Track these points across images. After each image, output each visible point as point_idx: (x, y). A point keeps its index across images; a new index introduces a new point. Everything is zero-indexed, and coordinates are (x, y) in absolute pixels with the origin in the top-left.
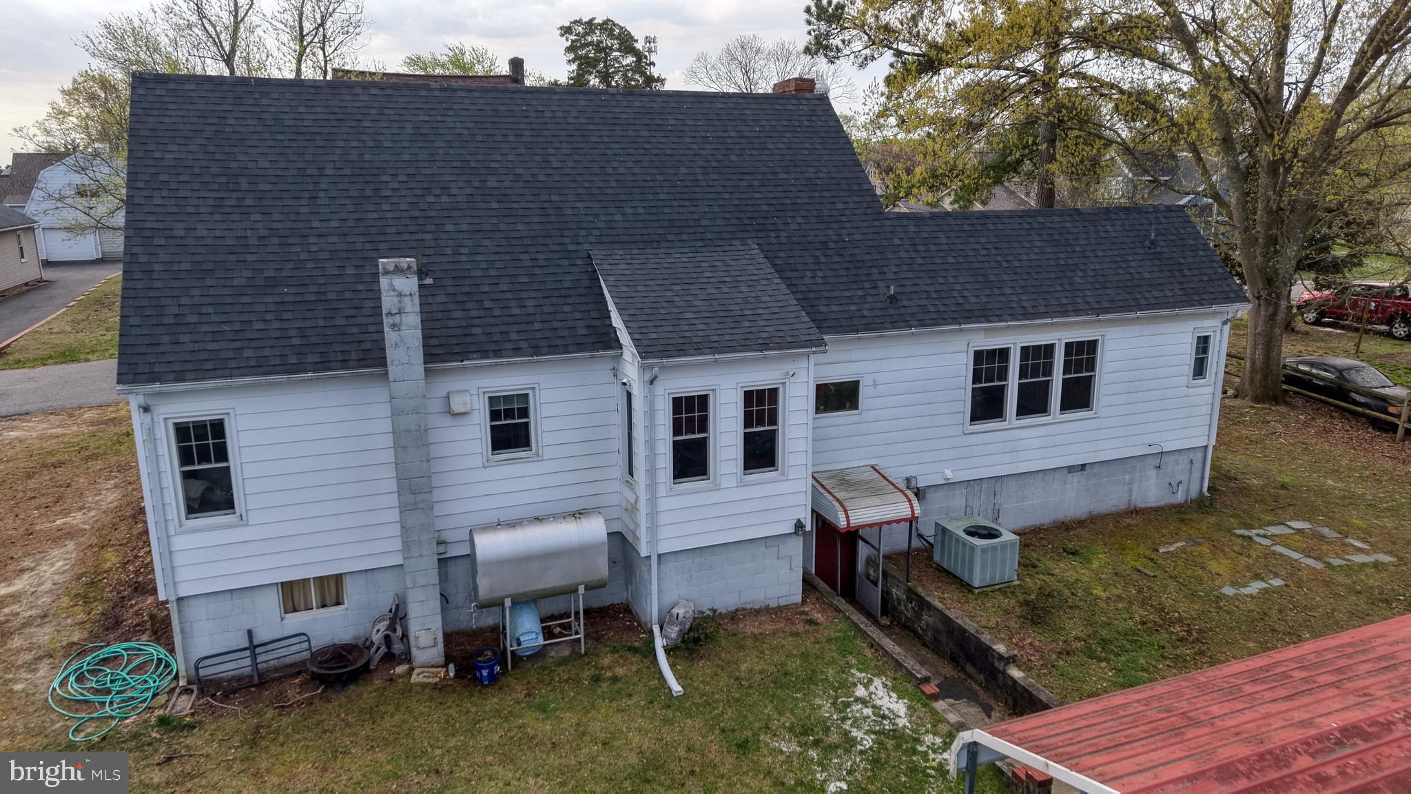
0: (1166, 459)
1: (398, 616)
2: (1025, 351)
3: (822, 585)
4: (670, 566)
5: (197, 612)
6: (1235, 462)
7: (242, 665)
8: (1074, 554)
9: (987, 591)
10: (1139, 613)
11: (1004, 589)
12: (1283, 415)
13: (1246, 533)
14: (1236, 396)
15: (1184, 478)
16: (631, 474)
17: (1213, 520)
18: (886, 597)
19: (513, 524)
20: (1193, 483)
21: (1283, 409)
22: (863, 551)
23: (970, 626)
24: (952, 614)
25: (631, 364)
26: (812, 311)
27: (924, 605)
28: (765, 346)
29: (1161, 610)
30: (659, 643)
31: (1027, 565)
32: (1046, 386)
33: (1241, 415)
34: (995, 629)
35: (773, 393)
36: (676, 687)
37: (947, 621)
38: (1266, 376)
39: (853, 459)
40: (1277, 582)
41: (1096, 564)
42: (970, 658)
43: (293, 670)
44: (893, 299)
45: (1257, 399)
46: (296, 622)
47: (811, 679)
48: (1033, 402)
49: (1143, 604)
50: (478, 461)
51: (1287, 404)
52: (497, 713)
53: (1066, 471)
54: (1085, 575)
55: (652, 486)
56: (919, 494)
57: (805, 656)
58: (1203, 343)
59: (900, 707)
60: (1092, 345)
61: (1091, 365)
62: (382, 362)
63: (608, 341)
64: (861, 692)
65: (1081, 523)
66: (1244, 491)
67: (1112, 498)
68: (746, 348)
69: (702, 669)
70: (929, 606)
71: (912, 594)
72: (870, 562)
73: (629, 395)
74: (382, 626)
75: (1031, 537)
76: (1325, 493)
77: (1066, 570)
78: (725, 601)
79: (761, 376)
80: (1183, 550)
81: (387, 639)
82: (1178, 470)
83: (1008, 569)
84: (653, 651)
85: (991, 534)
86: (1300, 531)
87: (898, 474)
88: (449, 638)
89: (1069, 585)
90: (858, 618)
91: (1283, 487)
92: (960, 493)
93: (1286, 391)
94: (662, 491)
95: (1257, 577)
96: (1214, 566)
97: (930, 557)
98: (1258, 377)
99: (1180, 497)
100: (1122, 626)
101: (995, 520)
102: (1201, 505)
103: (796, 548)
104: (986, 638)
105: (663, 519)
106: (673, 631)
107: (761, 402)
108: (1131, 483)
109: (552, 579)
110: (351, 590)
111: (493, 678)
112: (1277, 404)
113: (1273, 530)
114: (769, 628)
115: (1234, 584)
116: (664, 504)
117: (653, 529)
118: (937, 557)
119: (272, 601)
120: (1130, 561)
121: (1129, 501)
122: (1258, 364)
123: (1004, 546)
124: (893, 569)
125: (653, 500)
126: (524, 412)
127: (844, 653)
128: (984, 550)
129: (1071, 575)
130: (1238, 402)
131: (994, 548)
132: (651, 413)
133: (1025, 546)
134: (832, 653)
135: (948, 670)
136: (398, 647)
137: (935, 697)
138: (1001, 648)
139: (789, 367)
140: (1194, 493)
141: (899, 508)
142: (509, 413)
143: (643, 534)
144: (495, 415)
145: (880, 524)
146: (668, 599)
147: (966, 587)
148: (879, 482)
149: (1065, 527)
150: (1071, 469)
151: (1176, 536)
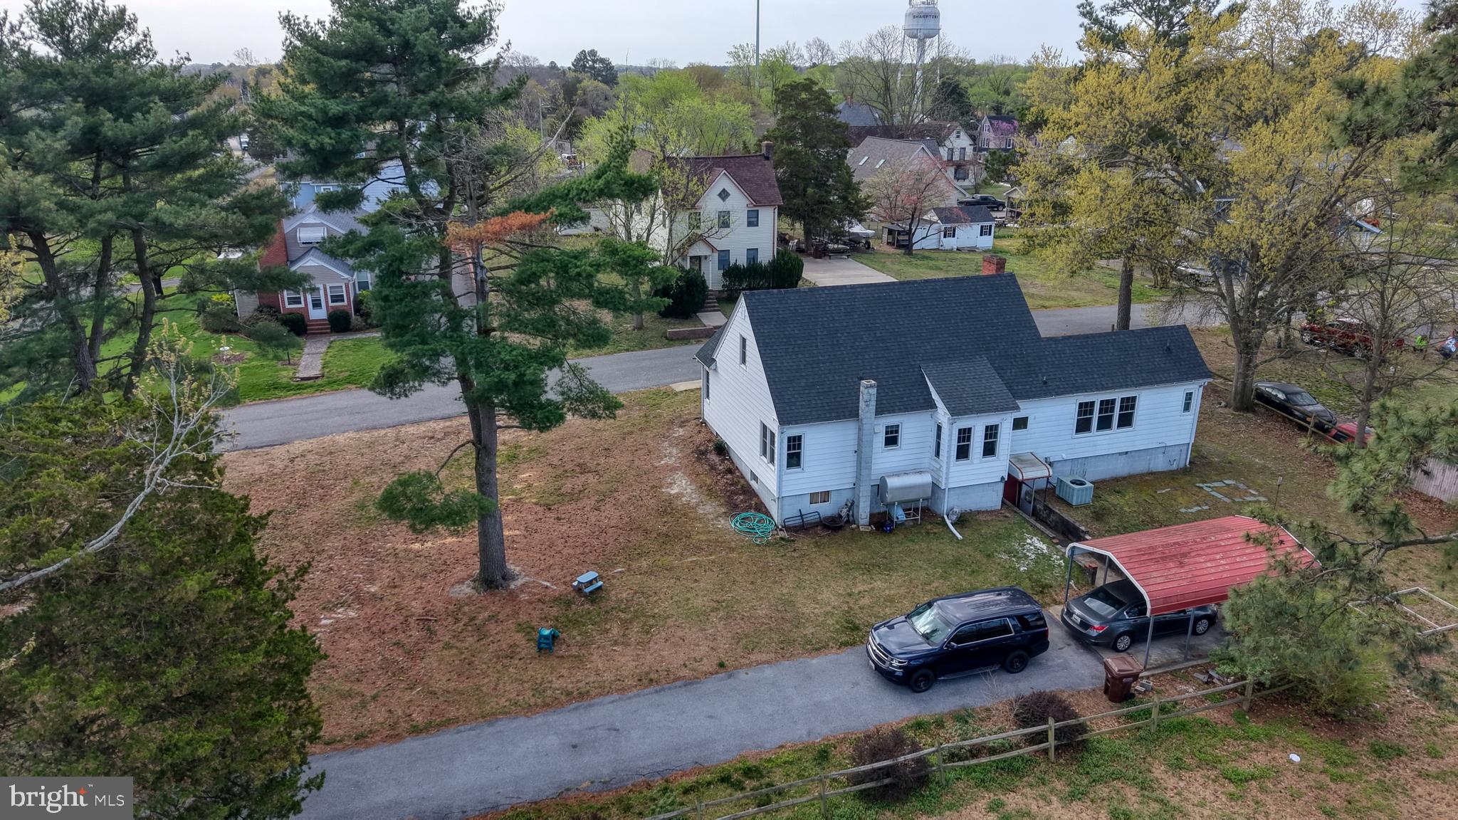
0: (1168, 449)
1: (852, 505)
2: (1102, 402)
3: (1008, 503)
4: (952, 492)
5: (786, 501)
6: (1210, 446)
7: (799, 521)
8: (1118, 492)
9: (1078, 507)
10: (1142, 517)
11: (1086, 506)
12: (1249, 419)
13: (1201, 485)
14: (1226, 407)
15: (1177, 458)
16: (938, 454)
17: (1189, 478)
18: (1034, 507)
19: (898, 475)
20: (1183, 460)
21: (1250, 415)
22: (1024, 488)
23: (1071, 520)
24: (1064, 515)
25: (942, 414)
26: (1010, 389)
27: (1051, 511)
28: (996, 410)
29: (1151, 517)
30: (949, 522)
31: (1096, 497)
32: (1111, 417)
33: (1226, 419)
34: (1081, 522)
35: (997, 426)
36: (960, 537)
37: (1062, 518)
38: (1243, 396)
39: (1024, 450)
40: (1207, 507)
41: (1127, 497)
42: (1071, 533)
43: (815, 525)
44: (1045, 383)
45: (1237, 409)
46: (814, 507)
47: (1009, 536)
48: (1105, 424)
49: (1144, 515)
50: (882, 449)
51: (1254, 412)
52: (897, 542)
53: (1118, 455)
54: (1122, 502)
55: (948, 463)
56: (1051, 464)
57: (1006, 528)
58: (1189, 396)
59: (1044, 547)
60: (1134, 399)
61: (1133, 407)
62: (857, 415)
63: (932, 406)
64: (1029, 541)
65: (1124, 478)
66: (1210, 464)
67: (1140, 466)
68: (990, 411)
69: (967, 532)
70: (1054, 512)
71: (1046, 507)
72: (1027, 493)
73: (939, 428)
74: (845, 510)
75: (1099, 485)
76: (1249, 466)
77: (1114, 499)
78: (974, 507)
79: (992, 420)
80: (1168, 492)
81: (848, 515)
82: (1174, 454)
83: (1088, 498)
84: (946, 524)
85: (1082, 483)
86: (1228, 485)
87: (1042, 457)
88: (872, 516)
89: (1114, 506)
90: (1024, 515)
91: (1230, 463)
92: (1069, 463)
93: (1256, 404)
94: (952, 464)
95: (1198, 505)
96: (1180, 500)
97: (1054, 492)
98: (1238, 397)
99: (1174, 467)
100: (1133, 522)
101: (1084, 477)
102: (1185, 471)
103: (1001, 487)
104: (1077, 524)
105: (951, 475)
106: (954, 518)
107: (991, 430)
108: (1150, 460)
109: (912, 496)
110: (833, 497)
111: (891, 531)
112: (1248, 412)
113: (1216, 484)
114: (989, 518)
115: (1186, 508)
116: (952, 469)
117: (947, 479)
118: (1057, 492)
119: (806, 500)
120: (1144, 496)
121: (1149, 468)
122: (1239, 389)
123: (1087, 489)
124: (1038, 497)
125: (948, 468)
126: (897, 432)
127: (1021, 528)
128: (1078, 490)
129: (1115, 502)
130: (1226, 410)
131: (1082, 490)
132: (950, 435)
133: (1096, 488)
134: (1016, 528)
135: (1062, 538)
136: (851, 518)
137: (1057, 544)
138: (1083, 528)
139: (1004, 416)
140: (1182, 465)
141: (1043, 472)
142: (892, 432)
143: (944, 482)
144: (887, 433)
145: (1034, 479)
146: (951, 505)
147: (1070, 505)
148: (1034, 460)
149: (1116, 480)
150: (1120, 454)
151: (1167, 486)
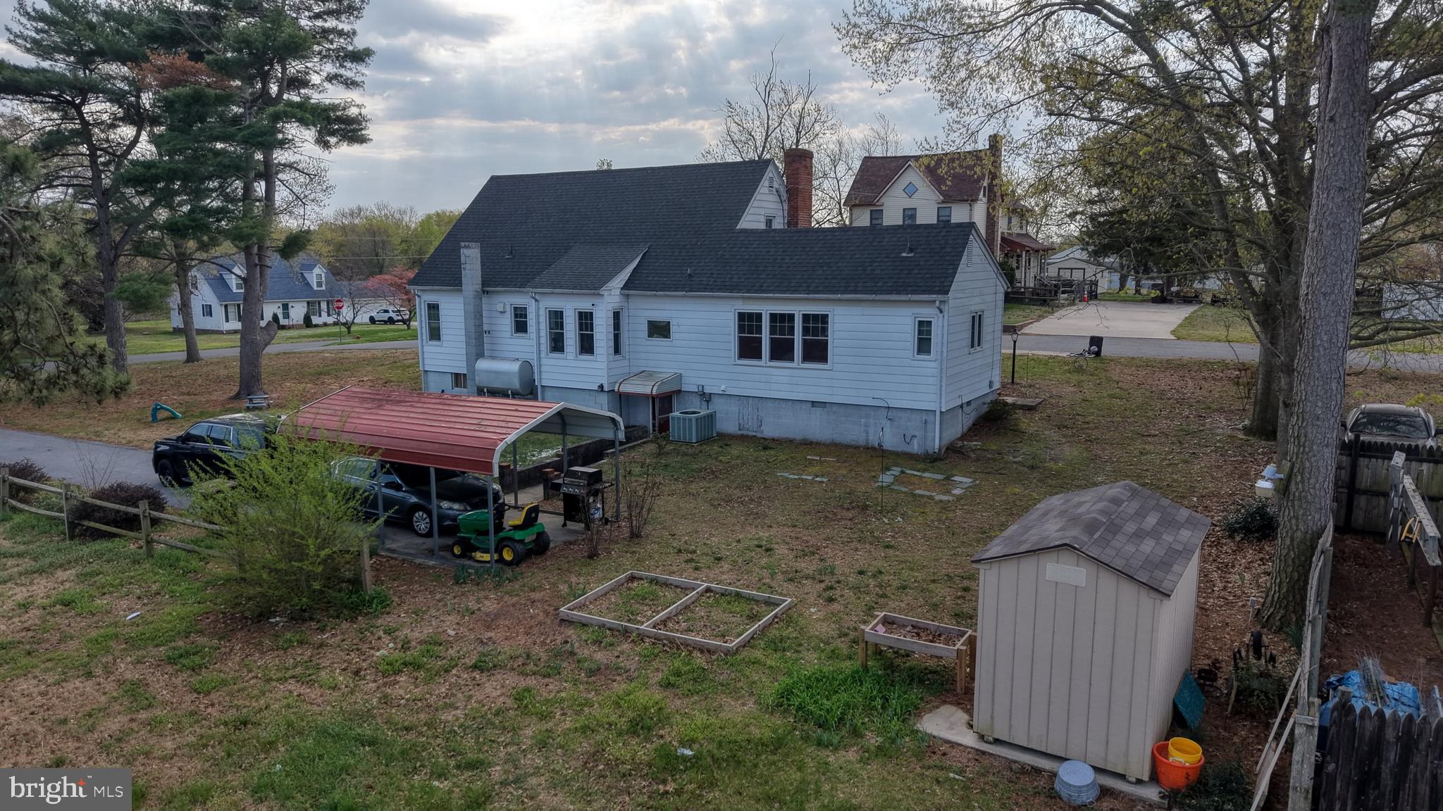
0: (895, 414)
2: (773, 316)
4: (549, 394)
5: (431, 377)
8: (765, 448)
13: (901, 469)
15: (918, 434)
20: (930, 439)
32: (790, 342)
35: (591, 314)
39: (667, 368)
44: (690, 277)
48: (782, 351)
50: (508, 334)
53: (810, 404)
55: (539, 353)
56: (706, 397)
58: (925, 327)
60: (824, 318)
61: (824, 332)
67: (852, 433)
82: (912, 426)
87: (692, 383)
92: (733, 401)
94: (543, 355)
99: (914, 449)
102: (931, 458)
105: (543, 368)
107: (586, 318)
116: (543, 361)
117: (540, 373)
119: (448, 381)
121: (867, 440)
125: (539, 358)
126: (526, 315)
132: (538, 317)
140: (927, 449)
142: (521, 316)
144: (516, 316)
150: (816, 406)
